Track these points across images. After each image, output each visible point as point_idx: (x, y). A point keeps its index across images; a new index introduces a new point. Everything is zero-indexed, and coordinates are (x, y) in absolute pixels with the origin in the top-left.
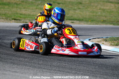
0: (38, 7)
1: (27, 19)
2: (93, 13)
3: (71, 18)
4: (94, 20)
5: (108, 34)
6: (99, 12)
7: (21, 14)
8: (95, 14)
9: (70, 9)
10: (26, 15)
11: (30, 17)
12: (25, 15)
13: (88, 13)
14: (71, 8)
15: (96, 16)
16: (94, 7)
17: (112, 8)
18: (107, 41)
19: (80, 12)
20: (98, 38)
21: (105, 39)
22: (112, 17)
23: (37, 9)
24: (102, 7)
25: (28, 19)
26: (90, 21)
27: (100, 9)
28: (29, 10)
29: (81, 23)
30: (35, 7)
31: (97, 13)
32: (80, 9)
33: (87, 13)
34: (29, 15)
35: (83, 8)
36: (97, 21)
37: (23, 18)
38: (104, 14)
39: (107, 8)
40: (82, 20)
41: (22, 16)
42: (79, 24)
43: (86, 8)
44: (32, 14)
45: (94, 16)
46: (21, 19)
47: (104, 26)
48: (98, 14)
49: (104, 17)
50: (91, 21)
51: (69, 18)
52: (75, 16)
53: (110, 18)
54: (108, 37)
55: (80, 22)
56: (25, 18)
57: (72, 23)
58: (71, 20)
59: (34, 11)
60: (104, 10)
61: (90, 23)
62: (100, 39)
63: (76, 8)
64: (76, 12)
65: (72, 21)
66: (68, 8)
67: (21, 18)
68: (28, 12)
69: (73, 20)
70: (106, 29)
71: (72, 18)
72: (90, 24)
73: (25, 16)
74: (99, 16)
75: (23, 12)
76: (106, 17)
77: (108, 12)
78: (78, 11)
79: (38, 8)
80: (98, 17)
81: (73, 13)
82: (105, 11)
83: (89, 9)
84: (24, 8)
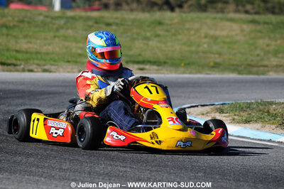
0: (57, 34)
1: (31, 62)
2: (190, 46)
3: (137, 60)
4: (193, 64)
5: (227, 96)
6: (205, 43)
7: (17, 51)
8: (193, 48)
9: (135, 36)
10: (31, 53)
11: (39, 57)
12: (27, 53)
13: (177, 47)
14: (138, 34)
15: (197, 52)
16: (192, 32)
17: (234, 33)
18: (223, 113)
19: (159, 45)
20: (202, 106)
21: (220, 108)
22: (235, 54)
23: (57, 40)
24: (212, 32)
25: (36, 62)
26: (182, 65)
27: (206, 37)
28: (38, 41)
29: (162, 70)
30: (52, 34)
31: (199, 46)
32: (158, 36)
33: (174, 47)
34: (37, 53)
35: (167, 33)
36: (199, 66)
37: (22, 60)
38: (215, 48)
39: (224, 33)
40: (165, 63)
41: (20, 56)
42: (157, 71)
43: (174, 35)
44: (44, 49)
45: (192, 52)
46: (18, 63)
47: (216, 76)
48: (201, 49)
49: (217, 56)
50: (185, 64)
51: (133, 59)
52: (148, 55)
53: (231, 57)
54: (227, 102)
55: (160, 68)
56: (26, 60)
57: (141, 69)
58: (138, 63)
59: (49, 44)
60: (215, 38)
61: (182, 69)
62: (207, 107)
63: (148, 34)
64: (151, 43)
65: (141, 66)
66: (129, 34)
67: (19, 60)
68: (35, 46)
69: (143, 62)
70: (222, 83)
71: (140, 59)
72: (184, 73)
73: (28, 56)
74: (204, 52)
75: (24, 45)
76: (220, 54)
77: (224, 42)
78: (153, 43)
79: (59, 37)
80: (201, 54)
81: (142, 45)
82: (219, 40)
83: (179, 37)
84: (26, 37)
